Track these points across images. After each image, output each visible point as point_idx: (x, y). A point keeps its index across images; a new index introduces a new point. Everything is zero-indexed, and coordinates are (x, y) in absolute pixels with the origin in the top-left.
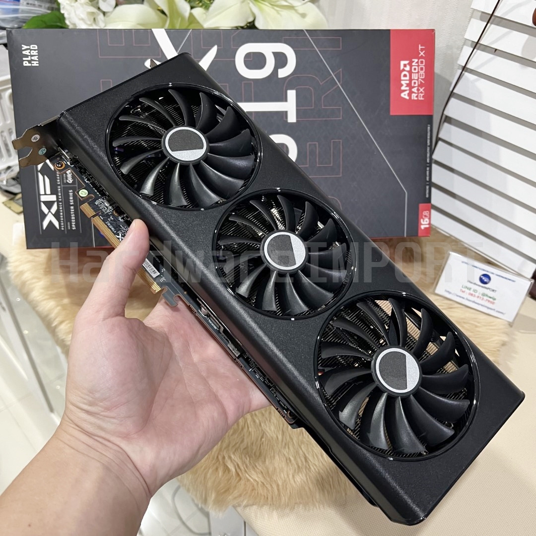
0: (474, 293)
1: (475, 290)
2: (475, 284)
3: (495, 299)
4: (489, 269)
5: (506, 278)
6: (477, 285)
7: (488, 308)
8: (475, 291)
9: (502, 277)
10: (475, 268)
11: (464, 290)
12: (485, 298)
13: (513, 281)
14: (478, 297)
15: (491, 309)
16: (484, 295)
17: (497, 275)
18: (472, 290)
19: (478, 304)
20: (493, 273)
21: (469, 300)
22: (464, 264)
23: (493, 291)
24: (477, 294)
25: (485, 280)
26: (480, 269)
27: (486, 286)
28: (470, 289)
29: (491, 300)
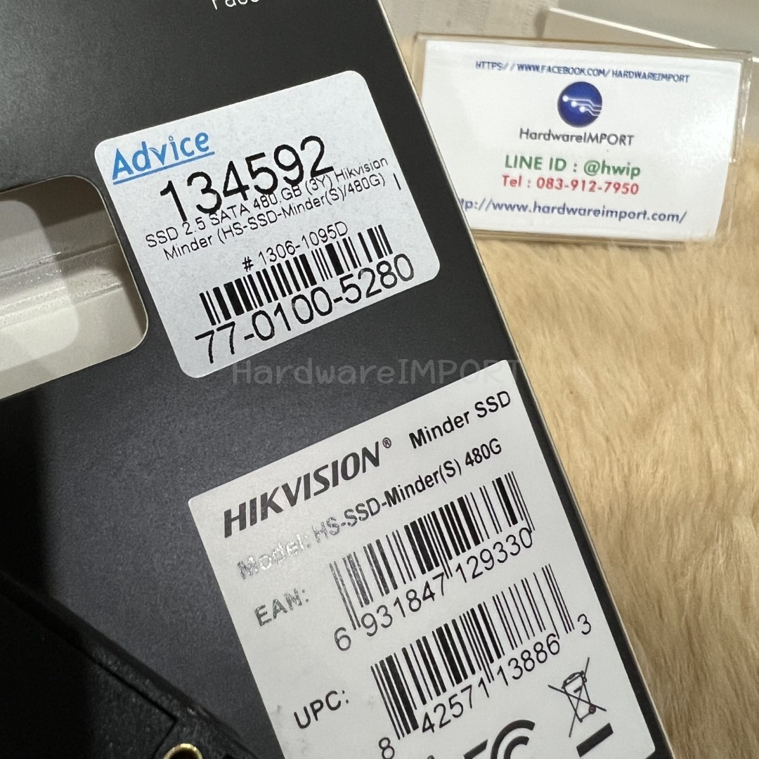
0: (555, 175)
1: (557, 160)
2: (549, 135)
3: (635, 172)
4: (585, 60)
5: (652, 76)
6: (558, 138)
7: (622, 215)
8: (558, 163)
9: (638, 75)
10: (532, 73)
11: (514, 173)
12: (601, 178)
13: (681, 78)
14: (575, 184)
15: (633, 215)
16: (592, 168)
17: (618, 74)
18: (545, 164)
19: (584, 212)
20: (601, 72)
21: (547, 210)
22: (486, 72)
23: (622, 139)
24: (567, 176)
25: (582, 109)
26: (549, 69)
27: (592, 129)
28: (538, 161)
29: (624, 179)
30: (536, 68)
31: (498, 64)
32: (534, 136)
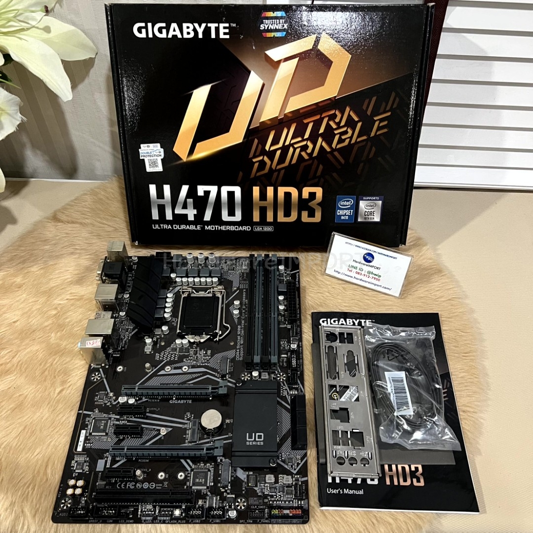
0: (360, 272)
3: (380, 276)
6: (361, 264)
7: (375, 285)
8: (361, 270)
10: (358, 248)
11: (350, 269)
12: (371, 276)
14: (364, 275)
15: (378, 285)
16: (369, 272)
17: (379, 253)
19: (366, 282)
20: (375, 252)
21: (357, 279)
22: (347, 245)
23: (378, 268)
25: (369, 259)
26: (363, 248)
27: (371, 264)
28: (356, 268)
29: (377, 277)
30: (360, 247)
31: (350, 244)
32: (357, 262)
